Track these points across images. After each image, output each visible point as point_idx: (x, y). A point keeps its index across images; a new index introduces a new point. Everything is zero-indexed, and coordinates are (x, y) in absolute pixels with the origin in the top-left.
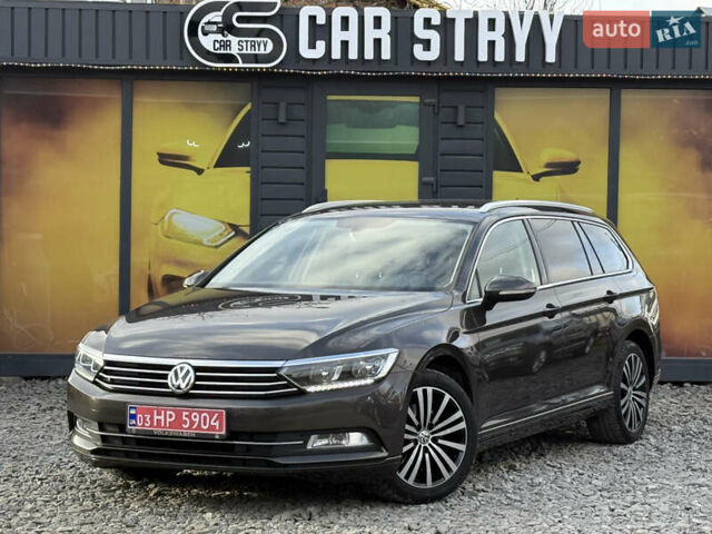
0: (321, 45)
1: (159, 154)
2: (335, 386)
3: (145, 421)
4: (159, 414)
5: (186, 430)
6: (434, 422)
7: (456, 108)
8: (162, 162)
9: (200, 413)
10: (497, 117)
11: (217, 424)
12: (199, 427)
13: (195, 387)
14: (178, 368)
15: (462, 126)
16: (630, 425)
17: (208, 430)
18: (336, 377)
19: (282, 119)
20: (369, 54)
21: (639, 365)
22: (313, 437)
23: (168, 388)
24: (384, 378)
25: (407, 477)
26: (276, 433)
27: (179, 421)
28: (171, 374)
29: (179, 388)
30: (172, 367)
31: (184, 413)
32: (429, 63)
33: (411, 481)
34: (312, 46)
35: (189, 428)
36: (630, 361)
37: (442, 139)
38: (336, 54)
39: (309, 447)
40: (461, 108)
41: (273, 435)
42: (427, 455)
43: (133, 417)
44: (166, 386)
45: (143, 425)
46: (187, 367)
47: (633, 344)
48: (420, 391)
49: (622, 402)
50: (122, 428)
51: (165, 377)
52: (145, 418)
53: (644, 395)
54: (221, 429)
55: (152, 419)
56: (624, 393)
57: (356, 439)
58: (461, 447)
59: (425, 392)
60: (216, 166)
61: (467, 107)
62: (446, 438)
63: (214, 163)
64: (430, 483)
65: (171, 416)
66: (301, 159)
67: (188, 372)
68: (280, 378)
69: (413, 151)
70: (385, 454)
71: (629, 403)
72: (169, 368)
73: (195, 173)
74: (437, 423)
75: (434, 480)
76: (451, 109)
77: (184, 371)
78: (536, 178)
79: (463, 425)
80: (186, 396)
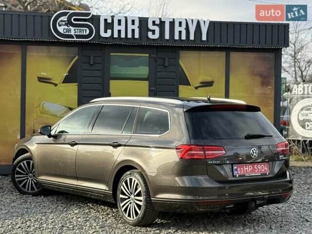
0: (109, 31)
7: (164, 59)
8: (39, 81)
10: (181, 63)
15: (167, 67)
19: (92, 63)
20: (130, 36)
32: (154, 40)
34: (106, 32)
37: (158, 72)
38: (116, 35)
40: (167, 59)
60: (63, 83)
61: (169, 59)
63: (62, 81)
66: (100, 80)
69: (146, 77)
76: (162, 60)
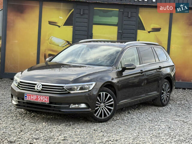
1: (49, 22)
2: (78, 92)
3: (29, 98)
4: (32, 96)
5: (39, 101)
6: (105, 101)
7: (128, 12)
8: (49, 24)
9: (43, 97)
10: (139, 15)
11: (47, 100)
12: (42, 100)
13: (42, 90)
14: (38, 84)
15: (129, 18)
16: (164, 101)
17: (44, 101)
18: (79, 89)
19: (82, 14)
21: (168, 86)
22: (71, 105)
23: (35, 89)
24: (91, 90)
25: (97, 115)
26: (62, 103)
27: (37, 99)
28: (36, 86)
29: (38, 90)
30: (37, 84)
31: (39, 97)
33: (98, 117)
35: (40, 100)
36: (165, 85)
37: (124, 21)
39: (70, 107)
40: (130, 13)
41: (61, 104)
42: (103, 110)
43: (26, 97)
44: (34, 89)
45: (28, 99)
46: (40, 85)
47: (166, 80)
48: (101, 93)
49: (162, 96)
50: (23, 99)
51: (34, 87)
52: (29, 97)
53: (169, 94)
54: (48, 102)
55: (30, 97)
56: (163, 93)
57: (83, 106)
58: (112, 108)
59: (103, 94)
60: (64, 25)
61: (131, 12)
62: (108, 106)
63: (63, 25)
64: (103, 117)
65: (35, 97)
66: (86, 24)
67: (40, 86)
68: (63, 89)
69: (116, 24)
70: (90, 110)
71: (164, 96)
72: (36, 84)
73: (58, 27)
74: (106, 102)
75: (104, 117)
77: (39, 85)
78: (149, 32)
79: (113, 103)
80: (40, 92)
